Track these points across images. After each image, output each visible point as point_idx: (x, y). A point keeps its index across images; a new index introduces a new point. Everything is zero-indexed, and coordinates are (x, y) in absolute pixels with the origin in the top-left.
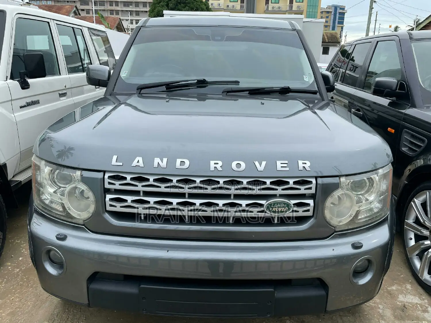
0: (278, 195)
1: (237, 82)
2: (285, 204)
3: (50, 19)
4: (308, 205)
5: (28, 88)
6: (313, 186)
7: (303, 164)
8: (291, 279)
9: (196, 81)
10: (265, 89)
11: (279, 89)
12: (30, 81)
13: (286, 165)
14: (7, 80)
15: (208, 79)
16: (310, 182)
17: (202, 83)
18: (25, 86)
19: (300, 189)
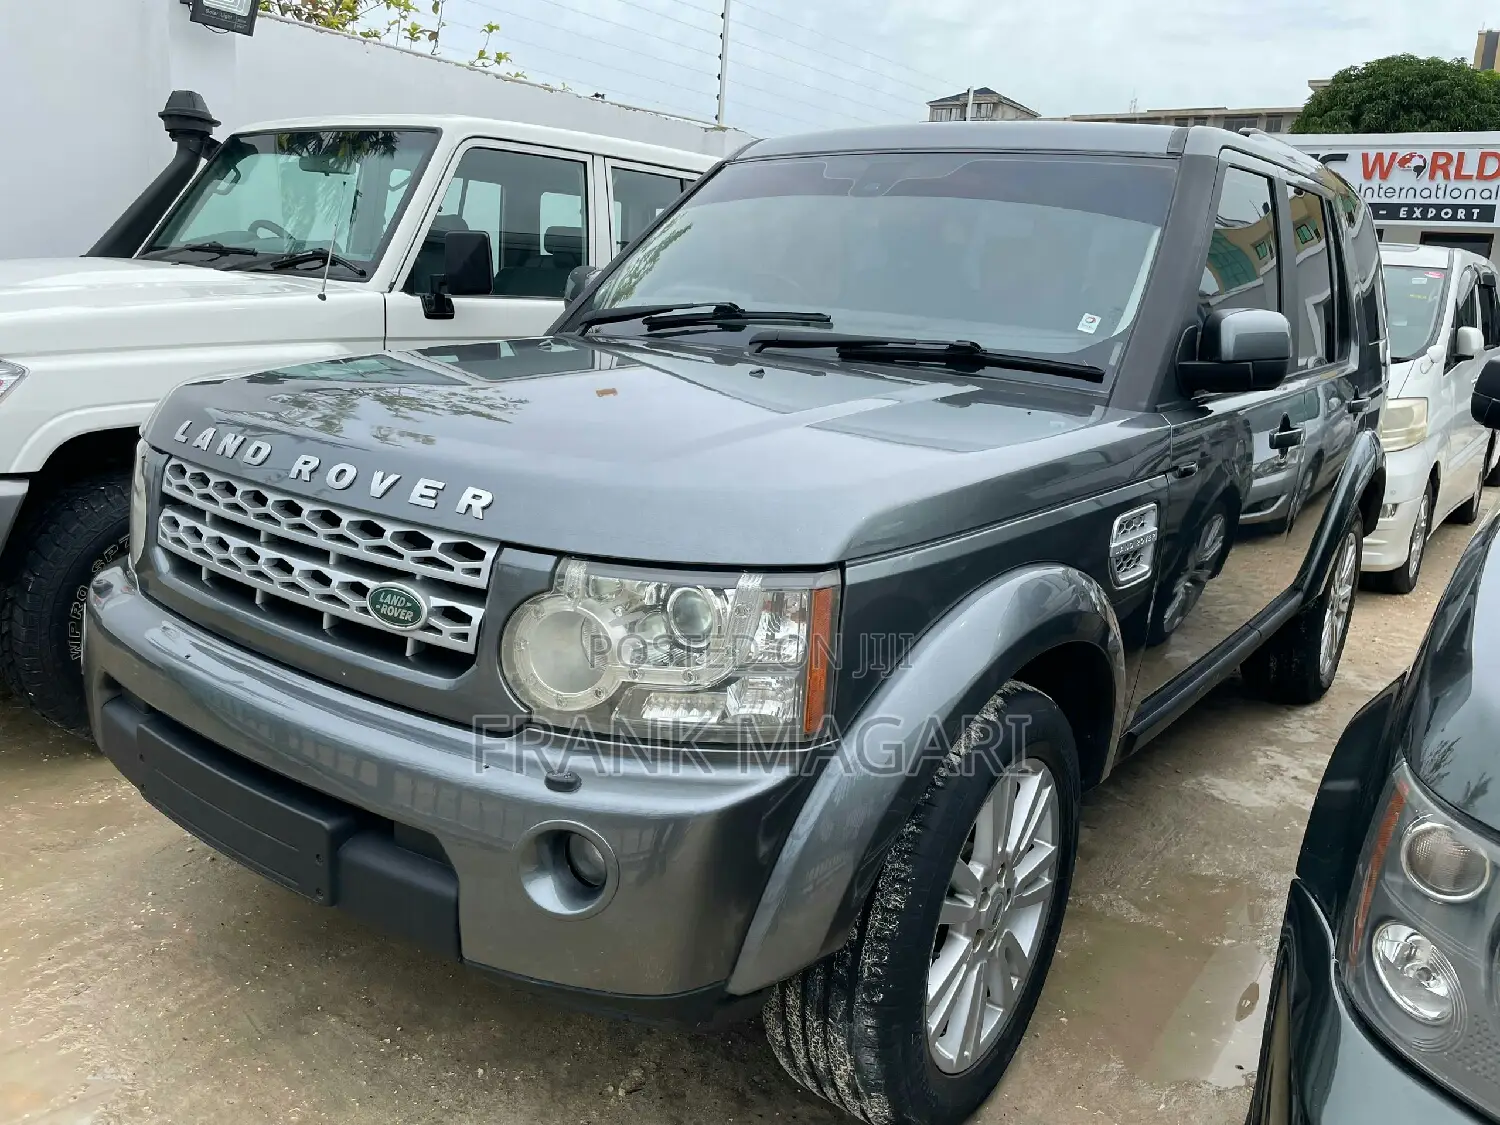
0: (418, 578)
1: (823, 320)
2: (408, 599)
3: (593, 154)
4: (465, 619)
5: (452, 317)
6: (484, 565)
7: (474, 498)
8: (391, 823)
9: (711, 309)
10: (887, 343)
11: (945, 347)
12: (456, 301)
13: (432, 493)
14: (390, 292)
16: (480, 555)
17: (728, 317)
18: (439, 309)
19: (451, 568)
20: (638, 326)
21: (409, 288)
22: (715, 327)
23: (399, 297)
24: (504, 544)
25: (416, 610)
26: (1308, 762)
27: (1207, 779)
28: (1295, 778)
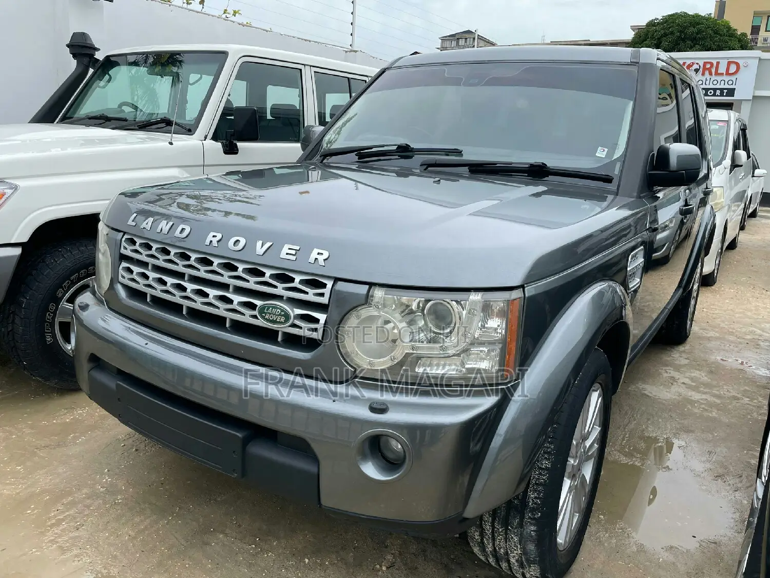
0: (284, 298)
1: (458, 152)
2: (282, 311)
3: (305, 65)
4: (317, 321)
5: (236, 153)
6: (327, 291)
7: (318, 255)
9: (395, 148)
10: (496, 164)
11: (527, 166)
12: (240, 145)
13: (293, 252)
14: (205, 140)
15: (413, 145)
16: (324, 286)
17: (404, 151)
18: (231, 150)
19: (307, 293)
20: (353, 157)
21: (215, 138)
22: (397, 157)
23: (210, 143)
24: (336, 280)
25: (287, 316)
26: (687, 374)
27: (641, 385)
28: (683, 383)
